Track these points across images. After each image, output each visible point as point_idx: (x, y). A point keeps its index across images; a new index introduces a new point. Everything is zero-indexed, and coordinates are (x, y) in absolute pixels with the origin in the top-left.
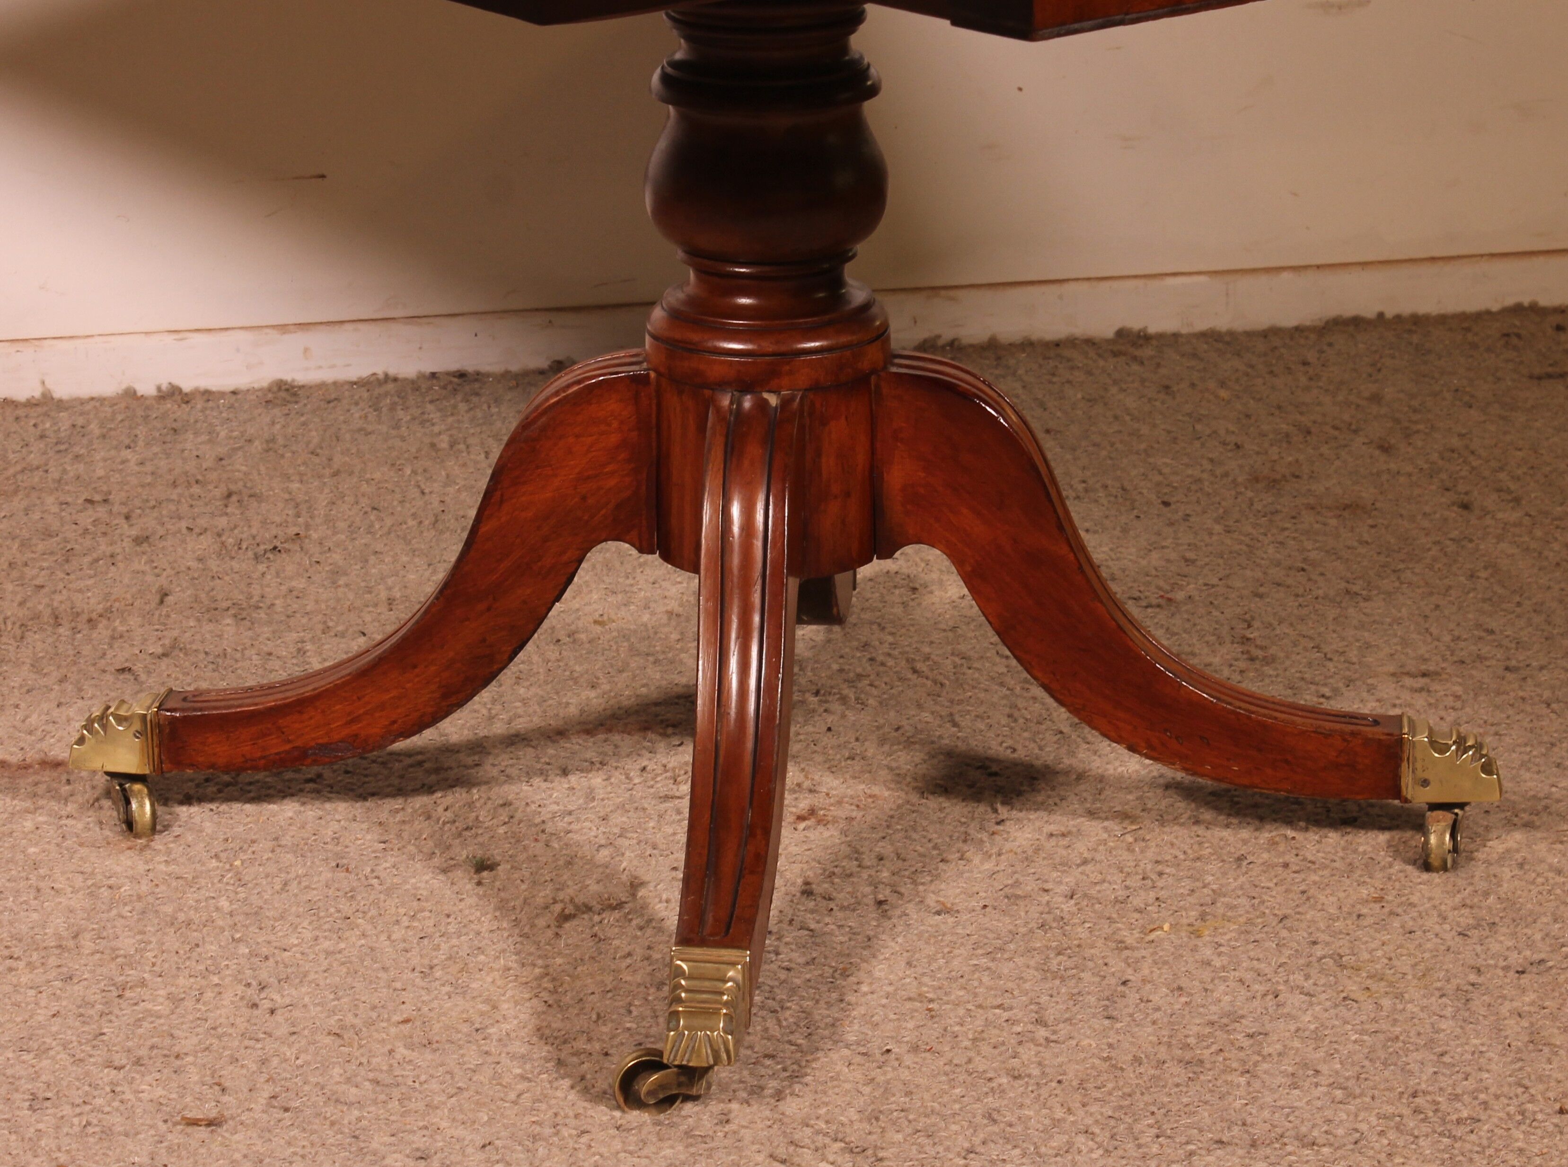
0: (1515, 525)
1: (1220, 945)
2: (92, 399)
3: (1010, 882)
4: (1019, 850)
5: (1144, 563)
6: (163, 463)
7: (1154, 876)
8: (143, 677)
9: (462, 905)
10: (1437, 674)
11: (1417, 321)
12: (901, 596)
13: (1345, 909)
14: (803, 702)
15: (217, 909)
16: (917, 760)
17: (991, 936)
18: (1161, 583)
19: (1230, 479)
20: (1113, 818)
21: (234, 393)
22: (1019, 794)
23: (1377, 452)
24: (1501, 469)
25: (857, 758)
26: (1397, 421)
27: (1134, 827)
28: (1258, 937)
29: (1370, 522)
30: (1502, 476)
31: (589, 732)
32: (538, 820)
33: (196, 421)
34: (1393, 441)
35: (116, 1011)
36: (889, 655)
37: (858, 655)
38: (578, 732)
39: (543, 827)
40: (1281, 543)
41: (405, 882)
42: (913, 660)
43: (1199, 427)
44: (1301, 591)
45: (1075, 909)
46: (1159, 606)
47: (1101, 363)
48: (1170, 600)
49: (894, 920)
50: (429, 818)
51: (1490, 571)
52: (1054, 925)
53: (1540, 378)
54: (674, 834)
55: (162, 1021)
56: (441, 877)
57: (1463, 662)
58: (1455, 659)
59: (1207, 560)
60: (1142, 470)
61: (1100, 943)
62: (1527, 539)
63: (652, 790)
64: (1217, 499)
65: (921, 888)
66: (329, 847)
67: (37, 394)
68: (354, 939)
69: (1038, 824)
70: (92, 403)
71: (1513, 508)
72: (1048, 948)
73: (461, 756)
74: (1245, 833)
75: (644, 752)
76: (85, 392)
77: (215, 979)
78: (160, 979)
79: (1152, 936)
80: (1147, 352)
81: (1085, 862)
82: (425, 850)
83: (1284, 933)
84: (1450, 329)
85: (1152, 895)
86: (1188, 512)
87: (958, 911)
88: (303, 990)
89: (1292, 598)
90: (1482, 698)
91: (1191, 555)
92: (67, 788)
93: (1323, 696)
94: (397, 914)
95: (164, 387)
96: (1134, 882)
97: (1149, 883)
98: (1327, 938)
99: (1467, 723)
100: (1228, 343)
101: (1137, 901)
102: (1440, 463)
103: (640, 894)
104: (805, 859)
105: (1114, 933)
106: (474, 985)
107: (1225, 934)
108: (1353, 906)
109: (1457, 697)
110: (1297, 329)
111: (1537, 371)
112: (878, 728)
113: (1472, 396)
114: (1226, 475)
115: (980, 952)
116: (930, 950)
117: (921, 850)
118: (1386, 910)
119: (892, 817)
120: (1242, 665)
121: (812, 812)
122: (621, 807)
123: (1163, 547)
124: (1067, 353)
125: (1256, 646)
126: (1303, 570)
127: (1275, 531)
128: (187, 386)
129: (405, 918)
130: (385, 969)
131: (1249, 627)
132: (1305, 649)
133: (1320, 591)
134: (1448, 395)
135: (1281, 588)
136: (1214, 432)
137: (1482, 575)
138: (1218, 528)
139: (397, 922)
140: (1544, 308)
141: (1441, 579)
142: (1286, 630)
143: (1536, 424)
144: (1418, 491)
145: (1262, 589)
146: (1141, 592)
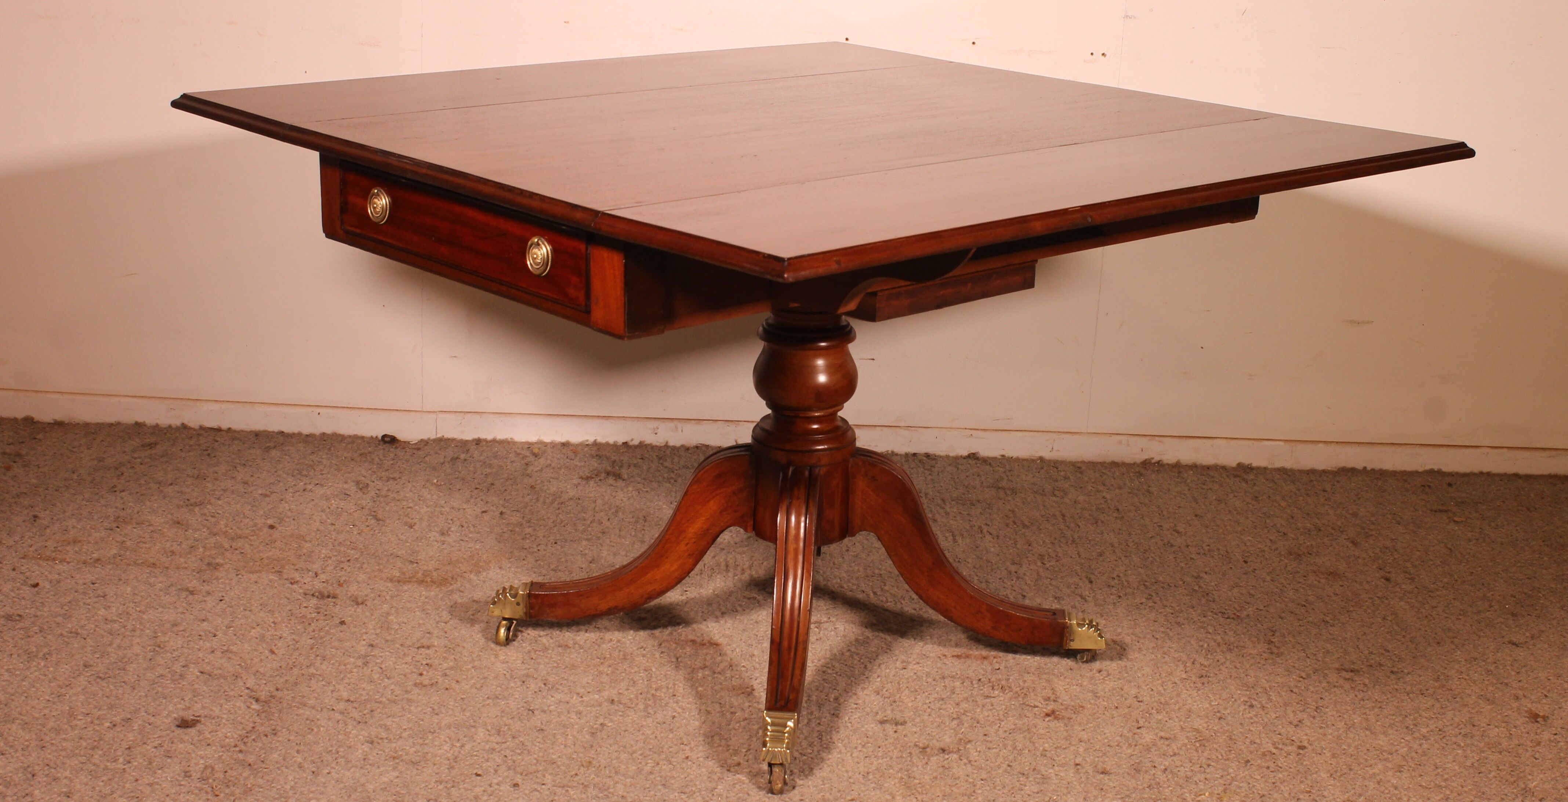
0: (1410, 593)
5: (1230, 593)
7: (1205, 766)
9: (886, 742)
10: (1358, 671)
11: (1381, 474)
13: (1292, 795)
17: (1125, 788)
18: (1236, 606)
19: (1278, 552)
20: (1193, 732)
22: (1151, 714)
23: (1350, 545)
24: (1408, 561)
26: (1363, 528)
27: (1201, 738)
29: (1341, 583)
30: (1408, 564)
32: (927, 702)
34: (1359, 540)
35: (726, 778)
39: (929, 705)
40: (1297, 590)
41: (863, 727)
43: (1268, 521)
44: (1301, 617)
45: (1166, 780)
46: (1233, 618)
47: (1228, 480)
49: (1082, 775)
50: (878, 694)
51: (1393, 616)
52: (1155, 786)
53: (1436, 511)
54: (988, 716)
55: (745, 786)
56: (879, 726)
57: (1371, 666)
58: (1368, 664)
59: (1260, 595)
60: (1237, 542)
62: (1414, 601)
63: (982, 692)
64: (1270, 562)
69: (1157, 731)
71: (1410, 584)
74: (1252, 748)
75: (981, 671)
80: (1251, 476)
81: (1175, 754)
82: (874, 711)
84: (1397, 479)
85: (1203, 776)
86: (1255, 568)
87: (1111, 773)
89: (1297, 621)
91: (1252, 592)
92: (719, 658)
93: (1302, 677)
96: (1196, 768)
97: (1202, 769)
100: (1289, 476)
101: (1195, 779)
102: (1380, 554)
103: (967, 747)
104: (1046, 737)
105: (1182, 794)
106: (886, 785)
108: (1296, 794)
109: (1365, 685)
110: (1324, 471)
111: (1435, 507)
113: (1401, 518)
114: (1276, 549)
115: (1119, 796)
118: (1311, 798)
119: (1089, 719)
120: (1266, 655)
121: (1053, 712)
122: (966, 699)
123: (1240, 586)
124: (1212, 473)
126: (1305, 606)
127: (1295, 583)
129: (860, 746)
130: (847, 771)
131: (1273, 635)
132: (1298, 650)
133: (1311, 619)
134: (1390, 516)
135: (1293, 615)
136: (1275, 525)
137: (1389, 618)
138: (1268, 578)
139: (856, 748)
140: (1444, 473)
141: (1369, 618)
142: (1291, 639)
143: (1430, 537)
144: (1366, 568)
145: (1283, 614)
146: (1226, 610)
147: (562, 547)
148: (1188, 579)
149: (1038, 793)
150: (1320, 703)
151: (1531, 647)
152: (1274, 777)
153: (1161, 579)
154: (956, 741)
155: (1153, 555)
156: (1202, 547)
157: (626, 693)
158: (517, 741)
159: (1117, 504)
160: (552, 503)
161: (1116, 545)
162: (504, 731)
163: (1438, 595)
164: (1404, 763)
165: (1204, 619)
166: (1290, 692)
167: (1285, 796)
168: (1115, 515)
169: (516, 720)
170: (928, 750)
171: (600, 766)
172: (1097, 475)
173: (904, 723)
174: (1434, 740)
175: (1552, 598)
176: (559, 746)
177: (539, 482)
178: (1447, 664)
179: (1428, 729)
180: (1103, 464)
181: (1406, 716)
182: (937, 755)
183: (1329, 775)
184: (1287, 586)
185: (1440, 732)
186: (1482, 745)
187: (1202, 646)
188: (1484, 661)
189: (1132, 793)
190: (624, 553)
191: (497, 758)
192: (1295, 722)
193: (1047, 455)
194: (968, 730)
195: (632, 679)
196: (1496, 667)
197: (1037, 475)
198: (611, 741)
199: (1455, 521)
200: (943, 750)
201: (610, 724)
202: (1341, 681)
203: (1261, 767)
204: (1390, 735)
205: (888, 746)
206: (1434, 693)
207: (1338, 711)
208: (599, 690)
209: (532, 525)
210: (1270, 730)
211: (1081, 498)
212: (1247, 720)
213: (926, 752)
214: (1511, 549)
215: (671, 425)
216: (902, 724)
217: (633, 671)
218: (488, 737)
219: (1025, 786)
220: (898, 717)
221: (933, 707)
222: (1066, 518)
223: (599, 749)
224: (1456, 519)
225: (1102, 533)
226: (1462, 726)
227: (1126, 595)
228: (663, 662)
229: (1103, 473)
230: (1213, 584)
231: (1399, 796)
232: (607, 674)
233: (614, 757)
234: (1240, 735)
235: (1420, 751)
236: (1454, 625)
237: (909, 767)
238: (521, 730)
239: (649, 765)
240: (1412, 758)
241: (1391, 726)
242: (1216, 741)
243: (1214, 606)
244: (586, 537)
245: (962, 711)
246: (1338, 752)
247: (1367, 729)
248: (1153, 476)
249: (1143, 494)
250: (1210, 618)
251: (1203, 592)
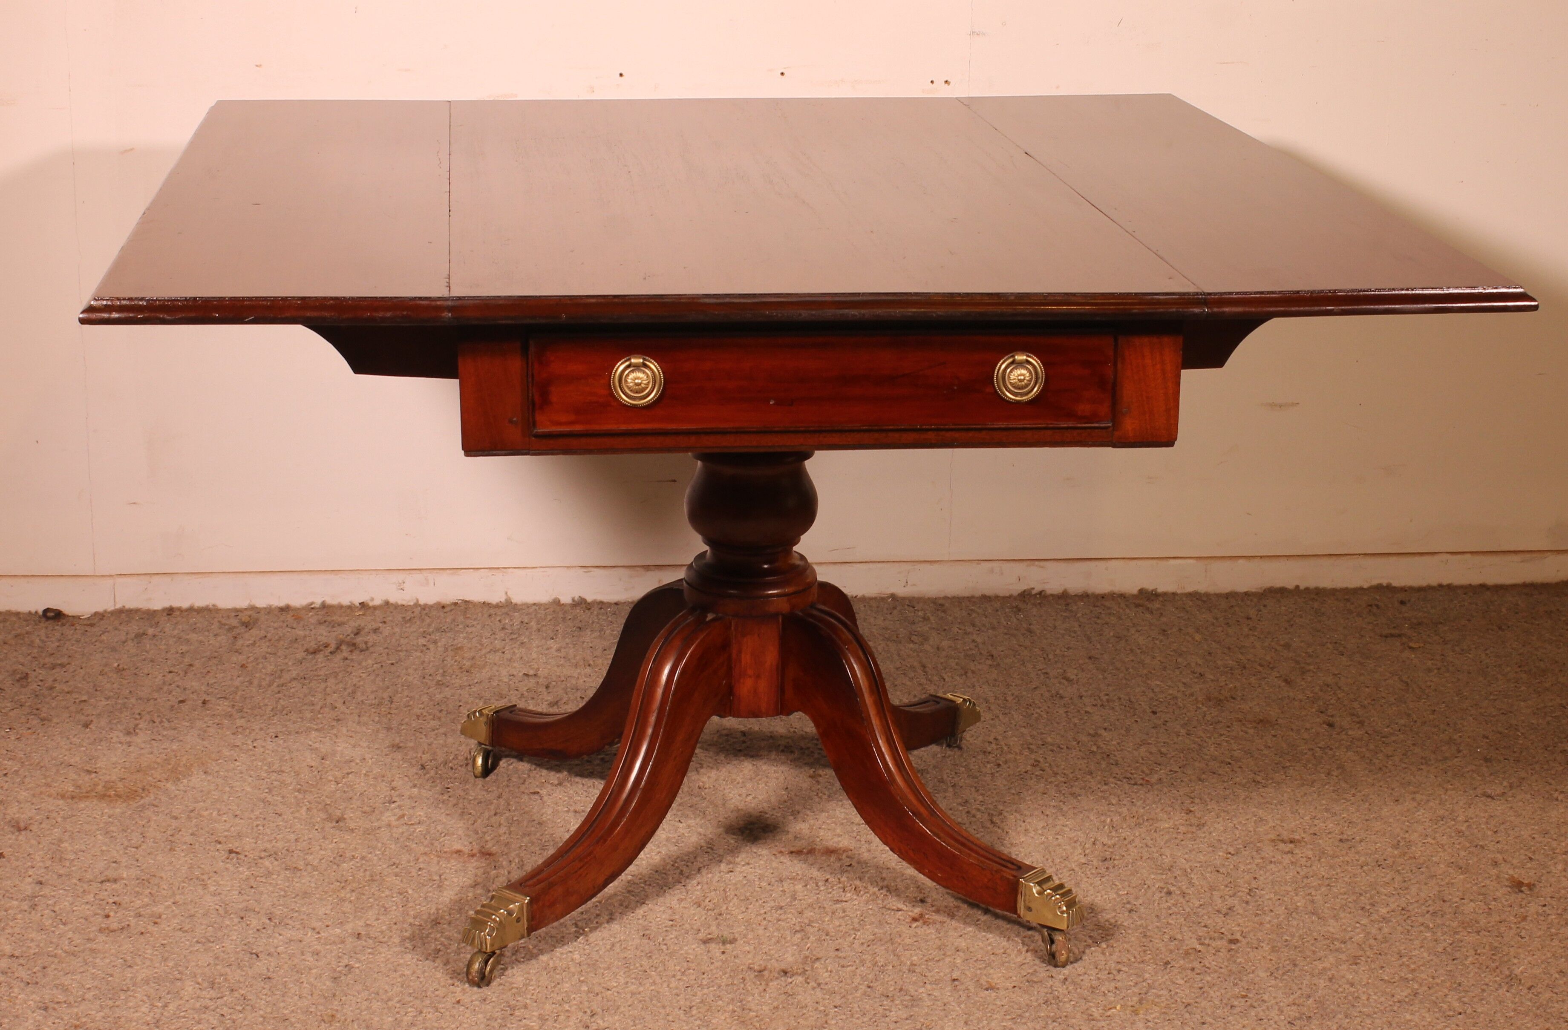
0: (1358, 740)
1: (1149, 1021)
2: (534, 604)
3: (1031, 971)
5: (1136, 753)
6: (571, 652)
7: (1115, 972)
8: (545, 798)
9: (712, 967)
10: (1299, 841)
11: (1319, 593)
12: (991, 768)
13: (1224, 1001)
15: (572, 960)
17: (1016, 1006)
18: (1145, 769)
19: (1194, 698)
20: (1097, 930)
21: (616, 604)
23: (1283, 684)
24: (1355, 700)
26: (1298, 663)
27: (1108, 937)
28: (1171, 1017)
29: (1273, 733)
30: (1356, 705)
31: (798, 853)
32: (762, 912)
33: (593, 623)
34: (1293, 678)
35: (509, 1025)
36: (978, 810)
37: (961, 808)
39: (765, 916)
40: (1219, 744)
41: (681, 948)
43: (1180, 660)
44: (1226, 778)
45: (1066, 992)
46: (1141, 785)
47: (1127, 611)
48: (1148, 781)
49: (961, 993)
50: (699, 906)
51: (1340, 771)
52: (1053, 1002)
53: (1386, 637)
54: (840, 926)
56: (703, 946)
57: (1315, 834)
58: (1311, 832)
59: (1173, 754)
60: (1143, 688)
61: (1078, 1015)
62: (1364, 750)
63: (830, 895)
64: (1185, 711)
65: (979, 972)
66: (640, 921)
67: (503, 600)
68: (648, 985)
70: (534, 607)
71: (1359, 728)
72: (1048, 1017)
74: (1172, 945)
76: (530, 599)
77: (567, 1007)
78: (535, 1004)
79: (1109, 1013)
80: (1156, 605)
82: (695, 927)
83: (1187, 1016)
84: (1337, 599)
85: (1113, 984)
86: (1166, 719)
87: (998, 989)
88: (616, 1018)
91: (1164, 750)
92: (495, 872)
94: (675, 970)
95: (576, 599)
96: (1103, 975)
97: (1111, 976)
98: (1211, 1020)
100: (1204, 602)
101: (1103, 989)
102: (1320, 693)
104: (914, 948)
105: (1087, 1010)
106: (714, 1021)
107: (1152, 1013)
108: (1229, 1000)
109: (1308, 858)
110: (1247, 594)
111: (1386, 632)
113: (1344, 647)
114: (1192, 695)
115: (1008, 1017)
116: (979, 1014)
118: (1248, 1003)
120: (1183, 828)
121: (922, 915)
122: (811, 906)
123: (1149, 744)
124: (1107, 604)
126: (1229, 764)
127: (1216, 735)
128: (589, 599)
129: (679, 973)
130: (664, 1007)
131: (1192, 803)
132: (1223, 819)
133: (1238, 779)
134: (1329, 645)
135: (1215, 776)
136: (1189, 664)
138: (1183, 732)
139: (674, 976)
140: (1395, 588)
141: (1310, 775)
142: (1214, 806)
143: (1380, 670)
144: (1304, 713)
145: (1204, 776)
146: (1132, 774)
147: (285, 741)
148: (1084, 738)
149: (907, 1019)
150: (1254, 884)
151: (1510, 799)
152: (1201, 980)
153: (1049, 740)
154: (800, 960)
155: (1038, 711)
156: (1100, 698)
157: (375, 923)
158: (236, 994)
159: (991, 648)
160: (270, 685)
161: (992, 700)
162: (220, 983)
163: (1394, 742)
164: (1361, 953)
165: (1106, 787)
168: (989, 662)
169: (234, 968)
170: (766, 973)
171: (346, 1020)
172: (964, 613)
173: (733, 941)
174: (1397, 922)
175: (1533, 737)
176: (292, 998)
177: (251, 659)
178: (1408, 826)
179: (1388, 909)
180: (970, 599)
181: (1361, 895)
182: (777, 978)
183: (1269, 974)
184: (1207, 740)
185: (1403, 912)
186: (1455, 924)
187: (1104, 821)
188: (1454, 820)
189: (1024, 1012)
190: (365, 744)
191: (211, 1018)
192: (1224, 911)
193: (900, 591)
194: (815, 944)
195: (383, 906)
196: (1469, 827)
197: (889, 616)
198: (358, 987)
199: (1410, 648)
200: (785, 973)
201: (357, 965)
202: (1278, 857)
203: (1185, 969)
204: (1341, 919)
205: (714, 971)
206: (1394, 862)
207: (1276, 893)
208: (341, 923)
209: (245, 715)
210: (1193, 922)
211: (945, 643)
212: (1164, 911)
213: (763, 976)
214: (1481, 679)
215: (418, 576)
216: (731, 942)
217: (383, 895)
218: (199, 991)
219: (891, 1011)
220: (726, 934)
221: (769, 919)
222: (927, 669)
223: (344, 998)
224: (1411, 644)
225: (974, 686)
226: (1430, 902)
227: (1006, 762)
228: (422, 881)
229: (972, 610)
230: (1114, 742)
231: (1356, 994)
232: (351, 902)
233: (364, 1007)
234: (1156, 930)
235: (1379, 937)
236: (1415, 777)
237: (742, 997)
238: (242, 980)
239: (410, 1014)
240: (1370, 947)
241: (1343, 907)
242: (1127, 940)
243: (1115, 769)
244: (315, 727)
245: (807, 921)
246: (1279, 945)
247: (1313, 914)
248: (1034, 611)
249: (1023, 635)
250: (1112, 785)
251: (1103, 753)
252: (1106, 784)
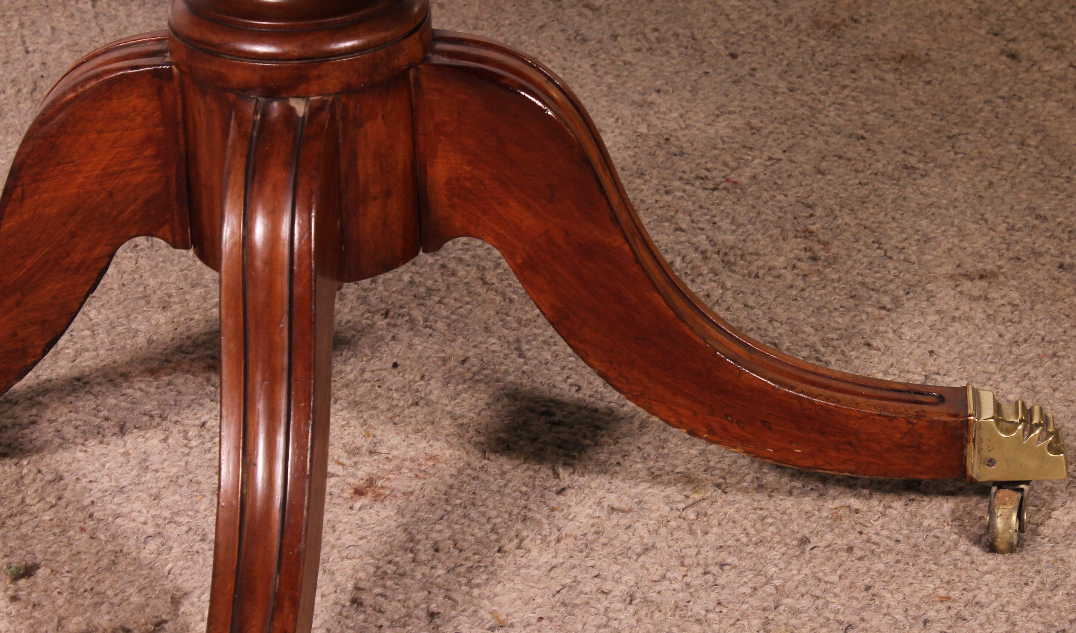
3: (567, 581)
4: (579, 533)
5: (711, 131)
7: (714, 569)
10: (994, 275)
14: (371, 326)
16: (481, 404)
18: (728, 159)
19: (794, 25)
20: (677, 481)
22: (582, 449)
25: (422, 403)
27: (697, 496)
29: (925, 77)
30: (1047, 17)
31: (153, 372)
32: (86, 502)
36: (460, 260)
38: (141, 373)
39: (92, 509)
40: (842, 104)
42: (484, 269)
44: (861, 166)
45: (633, 621)
46: (725, 189)
48: (735, 183)
51: (1040, 136)
57: (1018, 259)
58: (1011, 255)
59: (771, 127)
60: (712, 14)
64: (781, 49)
65: (476, 592)
69: (600, 493)
71: (1058, 58)
73: (18, 410)
74: (808, 503)
75: (207, 401)
81: (646, 550)
86: (754, 65)
87: (512, 625)
89: (853, 174)
90: (1038, 307)
91: (755, 122)
93: (884, 308)
99: (1025, 341)
101: (698, 609)
103: (182, 609)
104: (359, 552)
108: (919, 608)
112: (445, 361)
114: (790, 20)
117: (480, 534)
118: (953, 612)
119: (451, 487)
120: (805, 266)
121: (371, 481)
122: (174, 480)
123: (730, 112)
125: (819, 241)
126: (863, 138)
127: (835, 89)
131: (812, 215)
132: (866, 244)
133: (880, 165)
135: (841, 161)
137: (1033, 142)
138: (782, 86)
141: (993, 148)
142: (847, 219)
144: (968, 38)
146: (708, 170)
152: (869, 570)
165: (668, 198)
166: (865, 349)
167: (896, 622)
184: (822, 98)
230: (675, 114)
243: (682, 164)
245: (167, 514)
250: (679, 194)
251: (657, 136)
252: (667, 193)
